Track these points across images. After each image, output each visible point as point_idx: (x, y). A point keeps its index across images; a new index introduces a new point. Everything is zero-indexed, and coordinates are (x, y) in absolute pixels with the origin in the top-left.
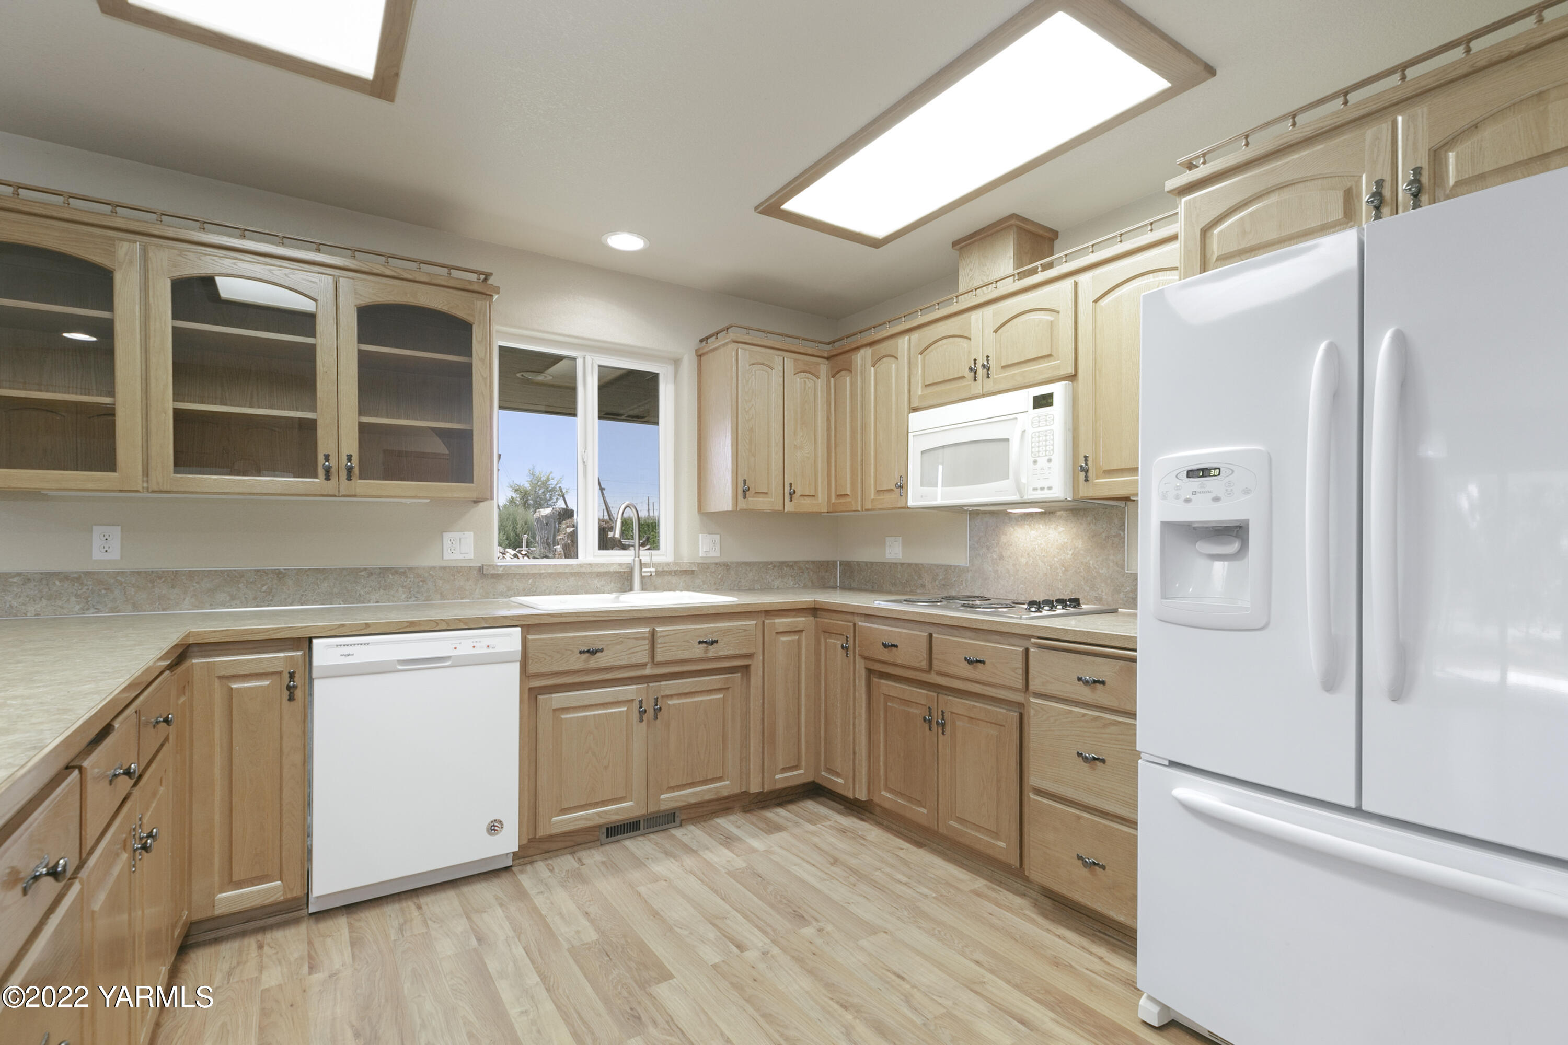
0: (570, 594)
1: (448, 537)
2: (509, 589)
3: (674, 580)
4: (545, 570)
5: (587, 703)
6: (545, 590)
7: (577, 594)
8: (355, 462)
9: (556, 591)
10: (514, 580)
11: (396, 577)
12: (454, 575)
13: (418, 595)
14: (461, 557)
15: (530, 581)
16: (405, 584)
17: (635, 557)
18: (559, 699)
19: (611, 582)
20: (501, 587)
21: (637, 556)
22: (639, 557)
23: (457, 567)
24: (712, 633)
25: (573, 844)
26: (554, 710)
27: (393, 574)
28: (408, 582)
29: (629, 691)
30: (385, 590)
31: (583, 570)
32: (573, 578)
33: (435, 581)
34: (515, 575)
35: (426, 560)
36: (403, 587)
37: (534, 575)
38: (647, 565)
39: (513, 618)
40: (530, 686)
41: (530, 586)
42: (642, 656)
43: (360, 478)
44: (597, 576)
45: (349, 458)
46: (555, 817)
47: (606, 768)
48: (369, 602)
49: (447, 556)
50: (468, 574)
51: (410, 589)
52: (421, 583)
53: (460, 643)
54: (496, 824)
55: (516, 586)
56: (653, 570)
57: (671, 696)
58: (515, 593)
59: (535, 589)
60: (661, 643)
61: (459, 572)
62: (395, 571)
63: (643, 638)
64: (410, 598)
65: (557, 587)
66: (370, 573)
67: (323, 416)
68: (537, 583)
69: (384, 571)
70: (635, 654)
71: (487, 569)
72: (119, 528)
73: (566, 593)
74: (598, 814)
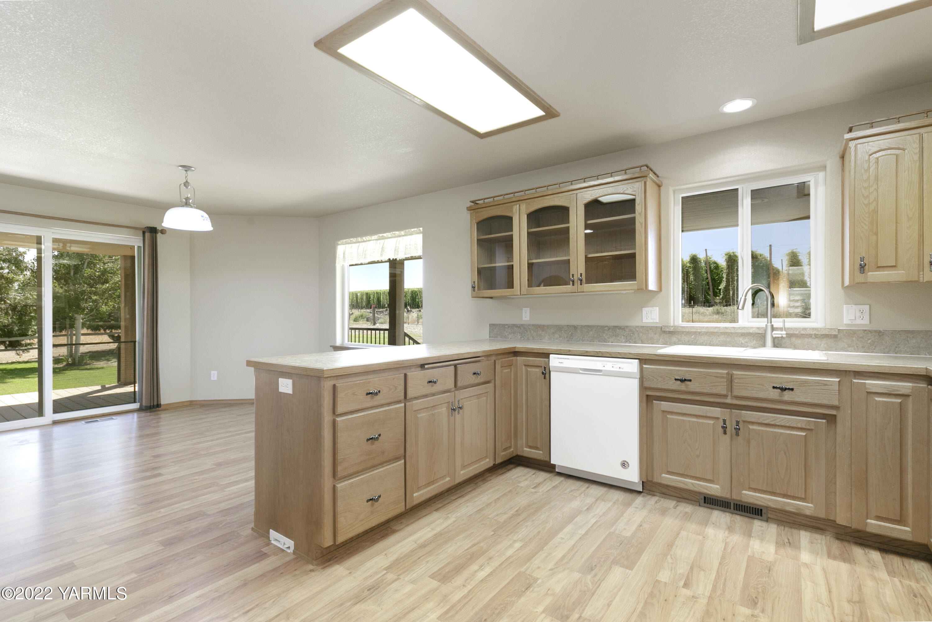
0: (721, 346)
1: (645, 310)
2: (679, 340)
3: (815, 342)
4: (700, 330)
5: (684, 412)
6: (703, 343)
7: (726, 346)
8: (584, 276)
9: (710, 343)
10: (682, 335)
11: (621, 331)
12: (648, 331)
13: (630, 341)
14: (651, 321)
15: (693, 336)
16: (624, 334)
17: (768, 323)
18: (665, 405)
19: (753, 340)
20: (674, 339)
21: (769, 322)
22: (771, 323)
23: (650, 327)
24: (788, 382)
25: (680, 496)
26: (663, 411)
27: (619, 329)
28: (626, 333)
29: (716, 411)
30: (615, 337)
31: (729, 331)
32: (723, 336)
33: (638, 333)
34: (683, 332)
35: (634, 323)
36: (624, 336)
37: (695, 333)
38: (777, 329)
39: (634, 354)
40: (647, 394)
41: (693, 339)
42: (721, 389)
43: (586, 283)
44: (742, 335)
45: (581, 274)
46: (665, 474)
47: (698, 456)
48: (609, 342)
49: (645, 320)
50: (655, 330)
51: (626, 337)
52: (632, 334)
53: (606, 364)
54: (625, 463)
55: (684, 339)
56: (784, 332)
57: (753, 423)
58: (683, 343)
59: (696, 342)
60: (737, 383)
61: (651, 329)
62: (620, 328)
63: (723, 377)
64: (627, 341)
65: (711, 341)
66: (609, 328)
67: (572, 258)
68: (697, 338)
69: (615, 327)
70: (716, 387)
71: (664, 328)
72: (529, 308)
73: (717, 345)
74: (692, 484)
